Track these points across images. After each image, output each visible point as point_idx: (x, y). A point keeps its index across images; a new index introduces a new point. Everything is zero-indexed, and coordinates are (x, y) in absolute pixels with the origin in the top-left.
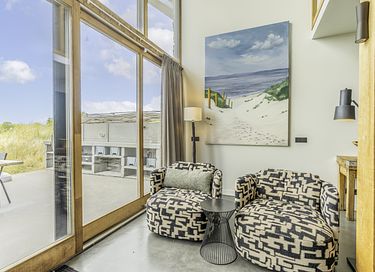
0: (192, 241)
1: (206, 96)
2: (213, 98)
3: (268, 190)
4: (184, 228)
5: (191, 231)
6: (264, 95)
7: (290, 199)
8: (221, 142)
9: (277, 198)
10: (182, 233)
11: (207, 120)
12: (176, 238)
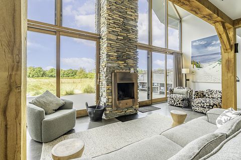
0: (180, 107)
1: (192, 64)
2: (195, 64)
3: (207, 95)
4: (178, 103)
5: (179, 104)
6: (217, 62)
7: (213, 98)
8: (198, 81)
9: (209, 98)
10: (177, 104)
11: (192, 73)
12: (176, 106)
